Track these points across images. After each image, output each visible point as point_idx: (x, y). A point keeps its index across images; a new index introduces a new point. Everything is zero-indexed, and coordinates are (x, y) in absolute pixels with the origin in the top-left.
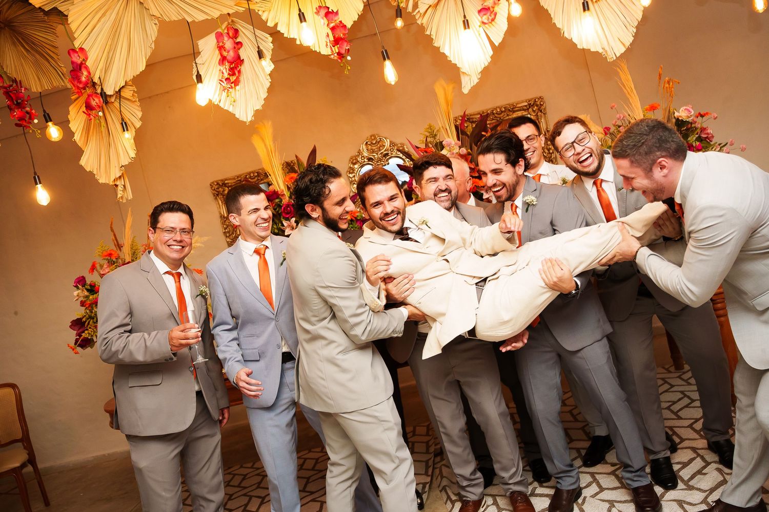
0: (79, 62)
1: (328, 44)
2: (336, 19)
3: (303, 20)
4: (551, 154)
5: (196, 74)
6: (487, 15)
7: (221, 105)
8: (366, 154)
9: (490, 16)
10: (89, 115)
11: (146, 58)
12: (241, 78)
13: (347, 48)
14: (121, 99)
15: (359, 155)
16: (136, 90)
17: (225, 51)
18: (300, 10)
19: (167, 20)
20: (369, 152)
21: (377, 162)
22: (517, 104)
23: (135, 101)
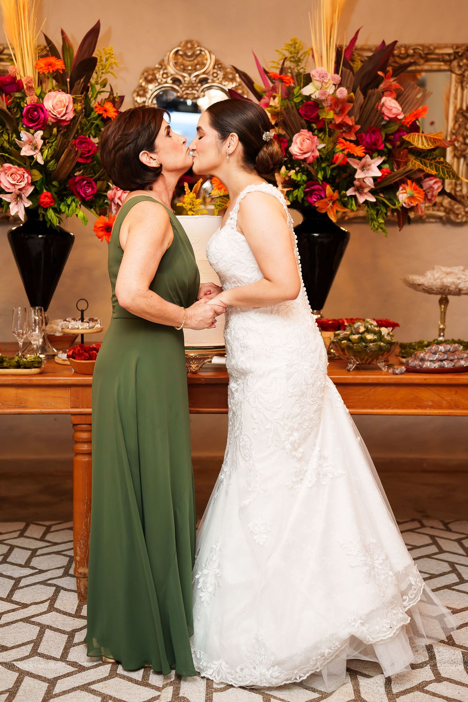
8: (171, 70)
15: (160, 69)
20: (178, 68)
21: (187, 88)
22: (436, 48)
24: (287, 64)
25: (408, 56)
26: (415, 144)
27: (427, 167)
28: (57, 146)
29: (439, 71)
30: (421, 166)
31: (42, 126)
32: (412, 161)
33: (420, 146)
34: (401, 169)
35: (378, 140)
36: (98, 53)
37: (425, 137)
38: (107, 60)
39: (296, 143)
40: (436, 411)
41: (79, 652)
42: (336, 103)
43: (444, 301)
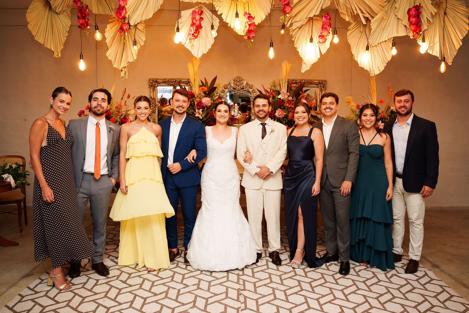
0: (123, 6)
1: (245, 31)
2: (252, 21)
3: (237, 17)
5: (177, 27)
7: (186, 46)
8: (232, 85)
9: (323, 40)
10: (121, 33)
11: (154, 12)
12: (199, 36)
13: (253, 36)
14: (136, 29)
15: (229, 85)
16: (145, 27)
17: (195, 20)
18: (237, 11)
20: (235, 85)
21: (238, 91)
22: (313, 81)
23: (144, 32)
24: (272, 88)
25: (305, 83)
28: (205, 113)
29: (314, 87)
31: (202, 108)
33: (313, 114)
36: (216, 85)
37: (315, 112)
38: (218, 86)
39: (277, 113)
42: (289, 101)
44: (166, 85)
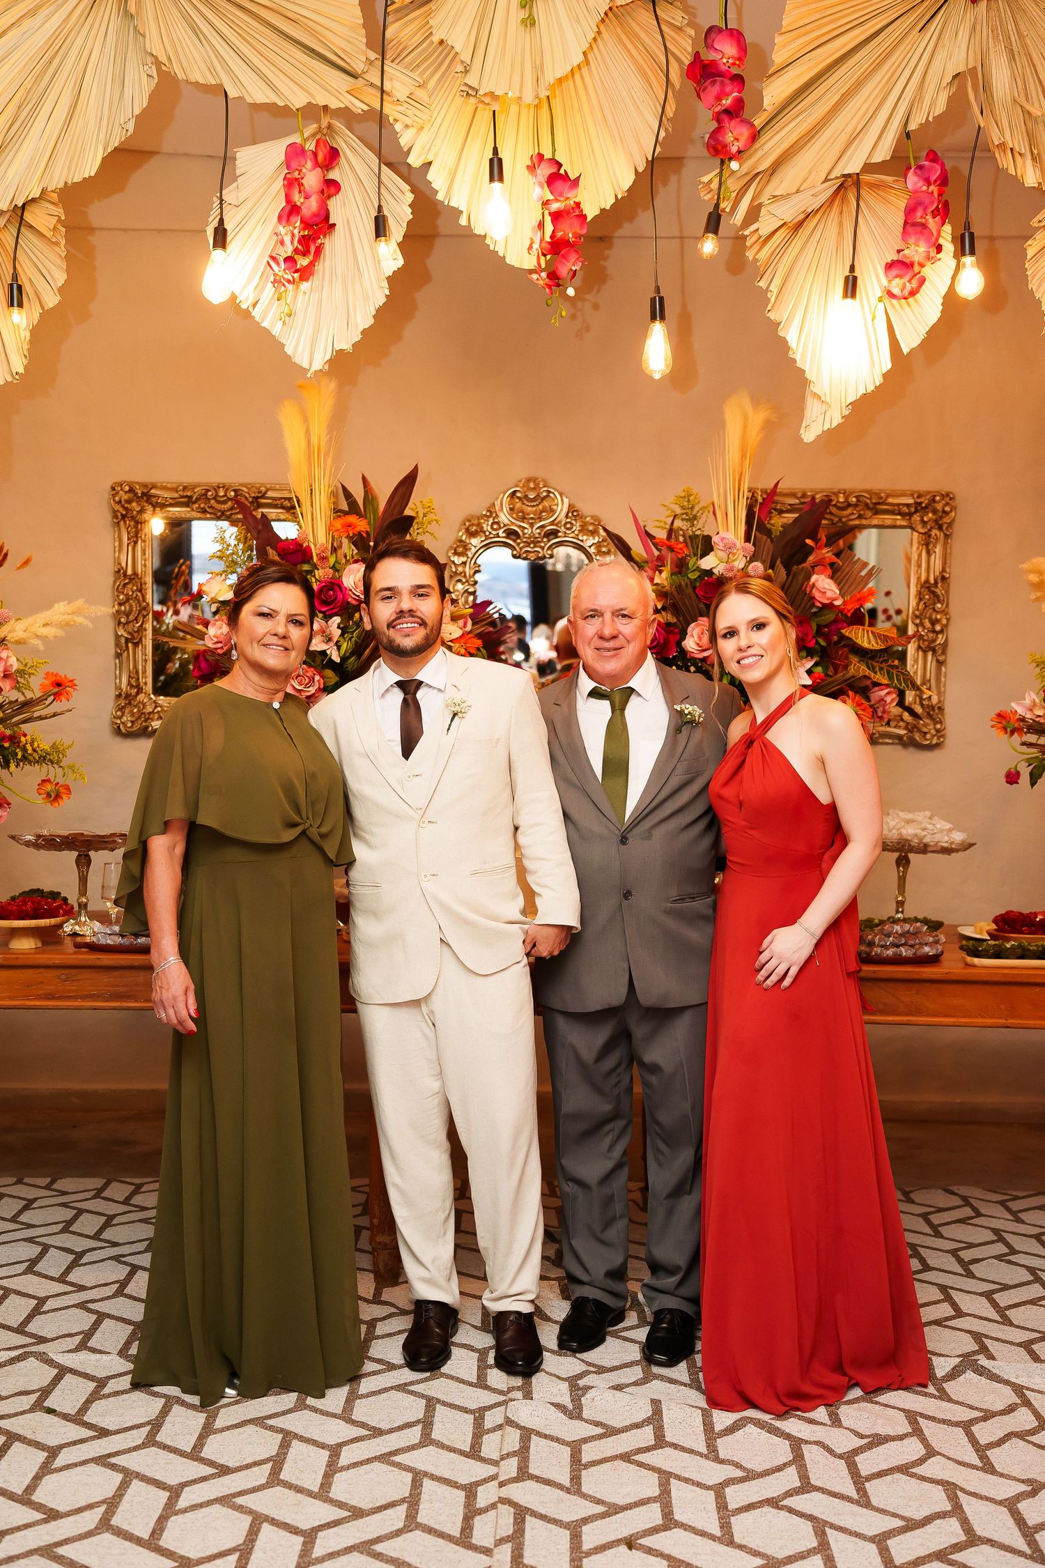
1: (536, 246)
2: (569, 196)
3: (496, 177)
4: (938, 633)
5: (215, 223)
6: (903, 281)
7: (257, 313)
8: (504, 518)
9: (910, 281)
11: (105, 149)
12: (319, 267)
13: (574, 268)
14: (23, 229)
15: (489, 517)
16: (63, 218)
17: (300, 192)
18: (495, 151)
19: (180, 75)
20: (514, 515)
21: (528, 544)
22: (888, 496)
23: (57, 244)
24: (678, 523)
25: (849, 505)
26: (859, 641)
27: (876, 673)
28: (358, 637)
29: (895, 527)
30: (868, 672)
31: (339, 611)
32: (855, 665)
33: (866, 645)
34: (840, 675)
35: (807, 634)
36: (413, 507)
37: (873, 633)
38: (425, 515)
39: (692, 636)
40: (890, 1018)
41: (384, 1346)
43: (903, 862)
44: (195, 514)
